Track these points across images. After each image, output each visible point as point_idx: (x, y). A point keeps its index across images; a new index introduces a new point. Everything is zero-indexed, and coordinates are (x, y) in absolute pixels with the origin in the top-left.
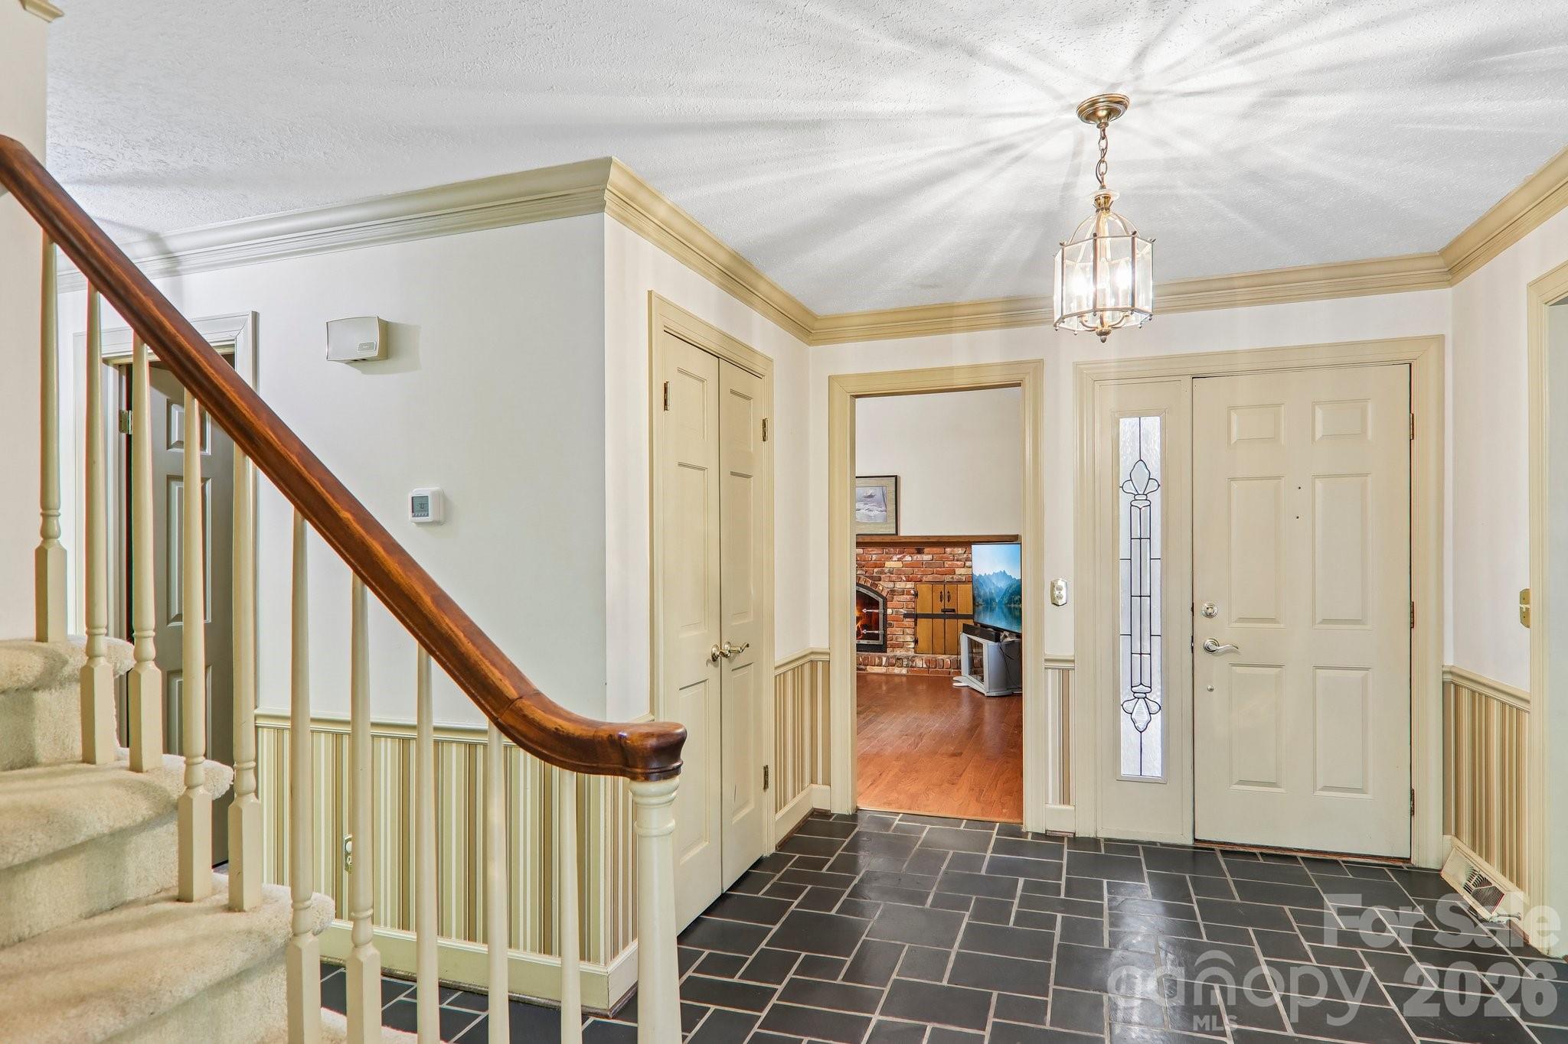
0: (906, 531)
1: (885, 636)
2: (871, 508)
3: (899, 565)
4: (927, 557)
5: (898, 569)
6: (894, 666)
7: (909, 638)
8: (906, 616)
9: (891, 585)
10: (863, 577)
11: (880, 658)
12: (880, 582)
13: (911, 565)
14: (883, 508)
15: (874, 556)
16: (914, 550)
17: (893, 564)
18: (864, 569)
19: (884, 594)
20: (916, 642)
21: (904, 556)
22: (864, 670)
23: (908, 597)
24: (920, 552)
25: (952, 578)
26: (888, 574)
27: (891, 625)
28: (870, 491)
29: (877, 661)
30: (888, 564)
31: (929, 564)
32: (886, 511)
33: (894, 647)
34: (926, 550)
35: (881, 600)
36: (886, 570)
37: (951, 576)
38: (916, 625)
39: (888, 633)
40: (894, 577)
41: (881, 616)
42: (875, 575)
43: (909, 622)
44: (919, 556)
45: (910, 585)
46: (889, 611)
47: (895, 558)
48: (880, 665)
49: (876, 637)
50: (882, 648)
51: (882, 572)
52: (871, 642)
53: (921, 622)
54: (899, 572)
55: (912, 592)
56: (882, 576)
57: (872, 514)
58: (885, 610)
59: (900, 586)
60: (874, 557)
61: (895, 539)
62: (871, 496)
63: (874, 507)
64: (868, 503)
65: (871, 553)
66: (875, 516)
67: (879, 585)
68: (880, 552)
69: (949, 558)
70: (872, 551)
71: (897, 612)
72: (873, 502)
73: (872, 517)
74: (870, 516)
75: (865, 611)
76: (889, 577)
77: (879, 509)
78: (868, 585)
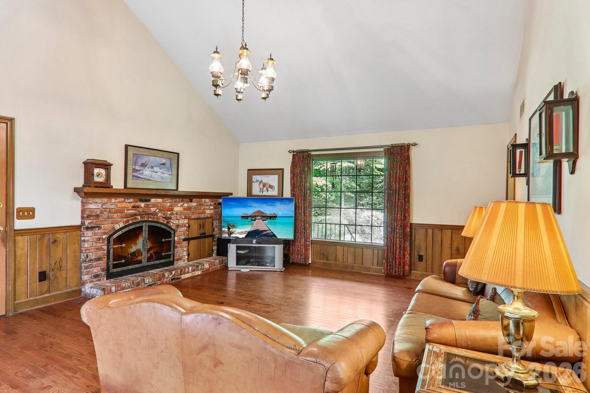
0: (184, 188)
2: (164, 172)
3: (181, 209)
4: (194, 204)
5: (181, 212)
7: (185, 253)
8: (184, 240)
9: (177, 222)
11: (188, 268)
12: (172, 221)
13: (189, 209)
14: (171, 173)
15: (168, 204)
16: (188, 200)
17: (178, 209)
18: (162, 212)
19: (174, 228)
20: (188, 255)
21: (184, 204)
23: (185, 228)
24: (191, 201)
25: (205, 216)
26: (175, 215)
27: (176, 247)
28: (164, 161)
31: (195, 208)
32: (172, 175)
34: (194, 200)
35: (172, 232)
36: (174, 213)
37: (204, 215)
38: (189, 245)
39: (175, 252)
40: (178, 217)
41: (172, 242)
42: (168, 216)
43: (185, 243)
44: (191, 203)
45: (186, 221)
46: (176, 238)
49: (170, 256)
50: (172, 263)
51: (172, 214)
53: (192, 242)
54: (181, 214)
55: (187, 225)
56: (172, 216)
57: (164, 176)
58: (174, 238)
59: (181, 222)
61: (176, 193)
62: (164, 164)
63: (165, 171)
64: (162, 168)
65: (166, 201)
66: (165, 177)
67: (170, 222)
68: (171, 201)
69: (203, 205)
70: (167, 200)
71: (180, 238)
72: (165, 168)
73: (164, 178)
74: (162, 177)
75: (163, 240)
76: (176, 217)
77: (169, 173)
78: (165, 223)
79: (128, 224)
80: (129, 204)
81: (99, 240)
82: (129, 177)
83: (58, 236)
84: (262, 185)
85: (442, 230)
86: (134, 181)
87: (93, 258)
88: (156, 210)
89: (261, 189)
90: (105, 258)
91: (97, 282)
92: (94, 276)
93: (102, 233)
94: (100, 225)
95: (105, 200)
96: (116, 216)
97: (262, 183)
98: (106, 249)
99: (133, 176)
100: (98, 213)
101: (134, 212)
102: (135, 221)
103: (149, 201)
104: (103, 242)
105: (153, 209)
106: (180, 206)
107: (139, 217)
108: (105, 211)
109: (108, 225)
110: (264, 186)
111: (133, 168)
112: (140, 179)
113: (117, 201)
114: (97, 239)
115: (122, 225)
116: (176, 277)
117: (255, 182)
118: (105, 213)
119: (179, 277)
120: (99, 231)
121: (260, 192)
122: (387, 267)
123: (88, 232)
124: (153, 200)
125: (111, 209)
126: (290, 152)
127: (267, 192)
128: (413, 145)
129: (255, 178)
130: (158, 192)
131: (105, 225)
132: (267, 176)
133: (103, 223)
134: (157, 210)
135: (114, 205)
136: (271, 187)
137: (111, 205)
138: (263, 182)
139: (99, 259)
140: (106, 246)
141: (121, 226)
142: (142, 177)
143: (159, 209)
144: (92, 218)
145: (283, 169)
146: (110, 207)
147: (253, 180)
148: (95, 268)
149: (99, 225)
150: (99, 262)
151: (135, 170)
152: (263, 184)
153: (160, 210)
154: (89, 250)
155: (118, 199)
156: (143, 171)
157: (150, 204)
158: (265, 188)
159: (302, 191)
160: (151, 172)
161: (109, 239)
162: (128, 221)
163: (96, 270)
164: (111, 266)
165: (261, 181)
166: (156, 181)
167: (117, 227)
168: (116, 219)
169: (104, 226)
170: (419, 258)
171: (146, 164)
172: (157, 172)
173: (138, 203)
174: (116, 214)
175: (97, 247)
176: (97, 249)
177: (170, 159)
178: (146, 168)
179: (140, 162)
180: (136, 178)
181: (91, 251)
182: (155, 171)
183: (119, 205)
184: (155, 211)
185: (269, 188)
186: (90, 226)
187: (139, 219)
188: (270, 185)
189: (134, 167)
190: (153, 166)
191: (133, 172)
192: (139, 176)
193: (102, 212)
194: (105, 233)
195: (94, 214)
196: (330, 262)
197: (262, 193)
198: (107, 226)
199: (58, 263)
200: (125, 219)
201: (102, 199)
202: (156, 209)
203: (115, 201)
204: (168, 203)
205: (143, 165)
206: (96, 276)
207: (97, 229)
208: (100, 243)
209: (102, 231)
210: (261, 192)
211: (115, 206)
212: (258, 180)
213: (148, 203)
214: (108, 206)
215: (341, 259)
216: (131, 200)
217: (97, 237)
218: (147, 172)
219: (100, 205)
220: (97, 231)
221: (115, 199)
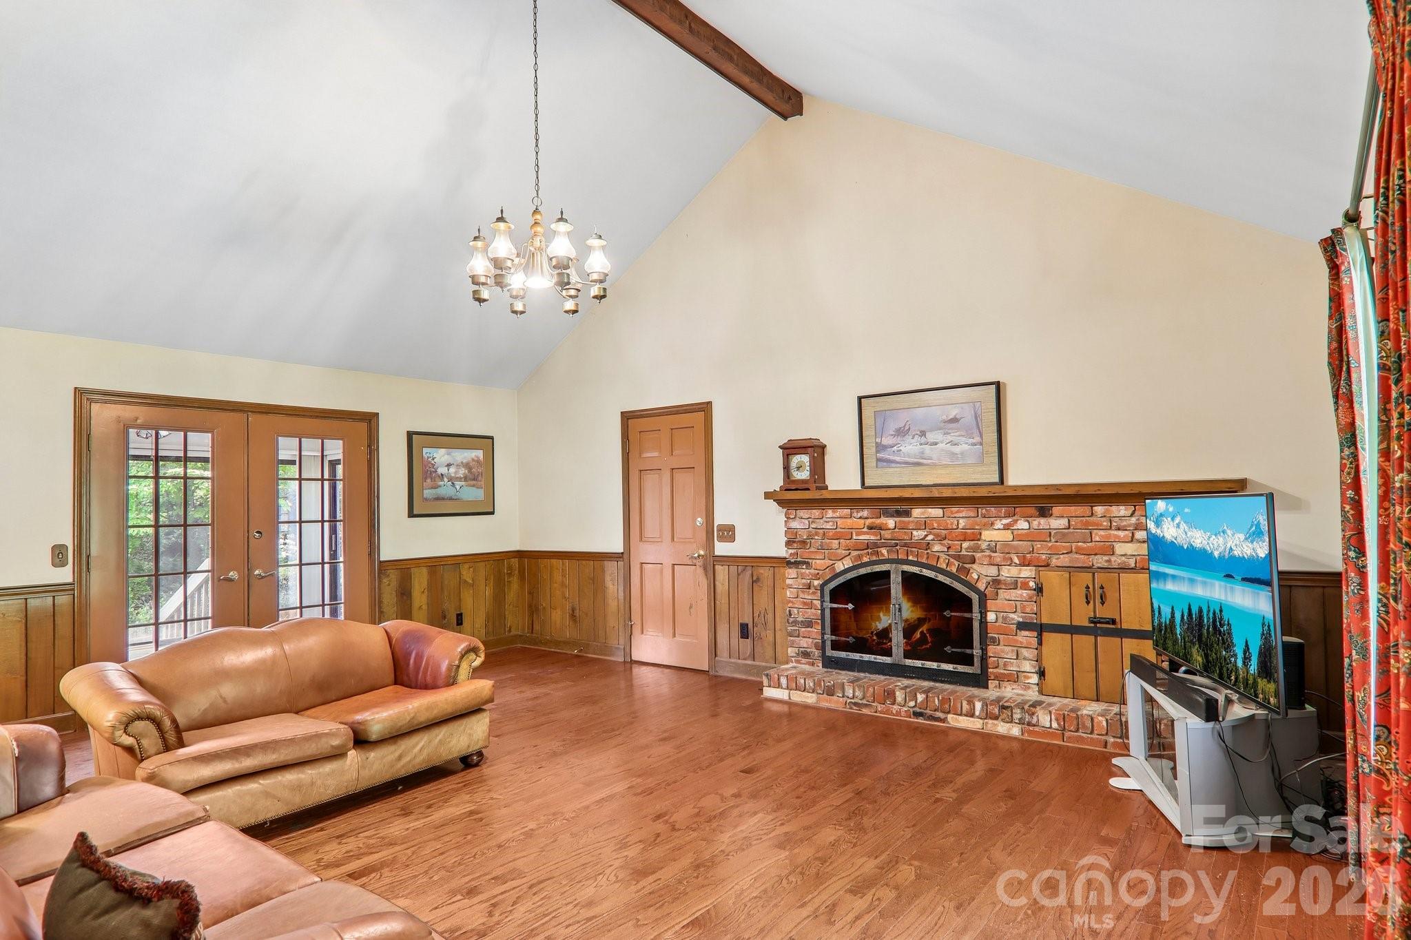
0: (1018, 477)
1: (984, 658)
2: (956, 439)
3: (1007, 535)
4: (1057, 523)
5: (1005, 544)
6: (996, 718)
7: (1027, 666)
8: (1022, 626)
9: (993, 571)
10: (943, 556)
11: (971, 702)
12: (974, 566)
13: (1030, 537)
14: (977, 439)
15: (962, 521)
16: (1032, 511)
17: (995, 534)
18: (945, 542)
19: (981, 586)
20: (1042, 674)
21: (1016, 521)
22: (944, 720)
23: (1025, 593)
24: (1044, 513)
25: (1109, 561)
26: (988, 553)
27: (995, 642)
28: (953, 411)
29: (966, 706)
30: (987, 535)
31: (1062, 535)
32: (981, 444)
33: (1000, 678)
34: (1057, 510)
35: (975, 597)
36: (984, 546)
37: (1106, 558)
38: (1040, 643)
39: (990, 654)
40: (998, 557)
41: (976, 625)
42: (964, 552)
43: (1027, 637)
44: (1043, 521)
45: (1027, 572)
46: (991, 617)
47: (999, 524)
48: (972, 715)
49: (968, 661)
50: (980, 681)
51: (977, 549)
52: (961, 668)
53: (1048, 637)
54: (1007, 549)
55: (1032, 584)
56: (978, 555)
57: (957, 449)
58: (983, 614)
59: (1008, 573)
60: (962, 523)
61: (998, 491)
62: (955, 420)
63: (960, 438)
64: (950, 431)
65: (956, 515)
66: (962, 453)
67: (971, 571)
68: (972, 514)
69: (1101, 525)
70: (957, 512)
71: (1005, 618)
72: (958, 429)
73: (956, 454)
74: (954, 454)
75: (947, 613)
76: (990, 557)
77: (971, 441)
78: (954, 570)
79: (859, 563)
80: (862, 521)
81: (809, 588)
82: (870, 462)
83: (762, 571)
86: (879, 471)
87: (800, 619)
88: (926, 536)
90: (818, 623)
92: (802, 652)
93: (812, 576)
94: (810, 561)
95: (816, 513)
96: (835, 544)
98: (820, 608)
99: (878, 460)
100: (804, 538)
101: (872, 538)
102: (874, 558)
103: (907, 514)
104: (814, 593)
105: (918, 534)
106: (1002, 527)
107: (884, 551)
108: (817, 534)
109: (822, 561)
111: (876, 443)
112: (893, 465)
113: (837, 514)
114: (804, 584)
115: (847, 563)
116: (928, 712)
118: (816, 537)
119: (939, 714)
120: (807, 571)
123: (790, 570)
124: (917, 512)
125: (826, 531)
130: (936, 493)
131: (818, 561)
133: (812, 557)
134: (930, 537)
135: (831, 523)
137: (826, 522)
139: (809, 624)
140: (819, 602)
141: (846, 567)
142: (898, 459)
143: (934, 535)
144: (795, 545)
146: (824, 527)
148: (804, 639)
149: (807, 560)
150: (809, 629)
151: (880, 447)
153: (937, 535)
154: (792, 602)
155: (838, 510)
156: (900, 445)
157: (909, 522)
160: (921, 444)
161: (822, 586)
162: (860, 557)
163: (804, 643)
164: (828, 644)
166: (935, 465)
167: (840, 567)
168: (837, 551)
169: (815, 563)
171: (907, 428)
172: (936, 444)
173: (883, 520)
174: (837, 542)
175: (805, 600)
176: (805, 604)
177: (974, 402)
178: (908, 438)
179: (892, 426)
180: (885, 464)
181: (796, 606)
182: (932, 441)
183: (840, 521)
184: (924, 539)
186: (793, 560)
187: (883, 555)
189: (878, 440)
190: (924, 431)
191: (877, 452)
192: (892, 458)
193: (810, 537)
194: (817, 577)
195: (799, 539)
198: (820, 563)
199: (762, 615)
200: (855, 553)
201: (809, 511)
202: (926, 533)
203: (834, 515)
204: (962, 518)
205: (901, 432)
206: (806, 654)
207: (804, 567)
208: (809, 594)
209: (812, 571)
211: (833, 525)
213: (906, 519)
214: (821, 524)
216: (865, 513)
217: (804, 581)
218: (911, 447)
219: (807, 522)
220: (804, 568)
221: (833, 512)
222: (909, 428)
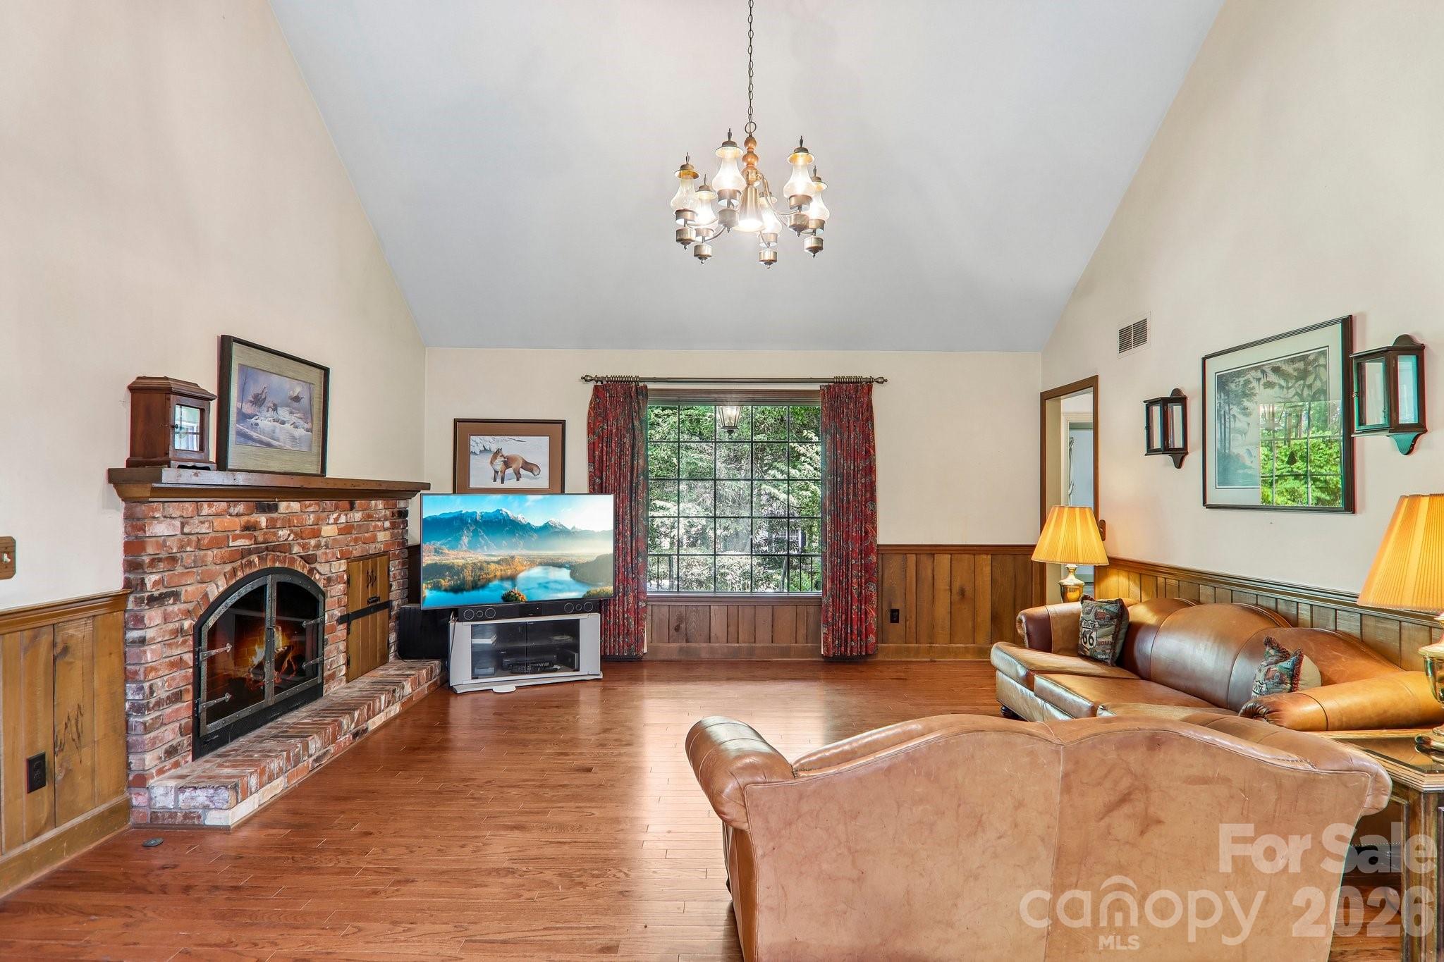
0: (340, 468)
1: (323, 664)
2: (297, 422)
3: (334, 531)
4: (357, 516)
5: (335, 540)
7: (342, 659)
8: (341, 620)
9: (327, 568)
12: (317, 566)
13: (345, 531)
14: (310, 425)
15: (312, 516)
16: (346, 504)
17: (328, 530)
18: (300, 541)
19: (321, 586)
20: (348, 663)
21: (340, 515)
23: (342, 587)
24: (352, 507)
25: (375, 548)
26: (323, 549)
27: (327, 642)
28: (298, 390)
30: (325, 531)
31: (359, 526)
32: (312, 431)
34: (356, 503)
35: (320, 599)
36: (323, 542)
37: (374, 546)
38: (348, 633)
39: (325, 658)
40: (329, 553)
42: (311, 552)
43: (342, 630)
44: (352, 514)
45: (343, 566)
46: (325, 618)
47: (330, 519)
49: (313, 672)
50: (320, 690)
51: (318, 546)
53: (353, 625)
54: (335, 544)
55: (345, 577)
56: (319, 553)
57: (297, 433)
58: (324, 615)
59: (335, 568)
60: (312, 518)
61: (316, 484)
62: (297, 399)
63: (300, 421)
64: (294, 411)
65: (308, 509)
66: (300, 438)
67: (315, 571)
68: (317, 508)
69: (372, 517)
70: (308, 506)
71: (333, 616)
72: (299, 411)
73: (296, 439)
74: (294, 437)
75: (305, 623)
76: (326, 553)
77: (306, 426)
78: (306, 572)
79: (234, 581)
80: (237, 519)
81: (176, 637)
83: (72, 631)
84: (499, 462)
85: (934, 554)
86: (239, 449)
87: (164, 695)
88: (289, 535)
89: (496, 472)
90: (189, 691)
91: (173, 771)
92: (166, 752)
93: (182, 614)
94: (178, 589)
95: (189, 508)
96: (210, 556)
97: (502, 456)
98: (191, 664)
99: (238, 433)
100: (174, 551)
101: (246, 542)
102: (248, 571)
103: (275, 508)
104: (184, 643)
105: (283, 533)
106: (333, 521)
107: (256, 560)
108: (189, 543)
109: (194, 587)
110: (507, 464)
111: (237, 409)
112: (250, 443)
113: (213, 509)
114: (171, 632)
115: (222, 585)
117: (478, 452)
118: (188, 549)
120: (176, 608)
121: (495, 480)
122: (833, 642)
123: (152, 613)
124: (283, 507)
125: (200, 536)
126: (586, 379)
127: (518, 480)
128: (877, 382)
129: (477, 442)
130: (291, 483)
131: (189, 588)
132: (517, 438)
133: (183, 583)
134: (292, 537)
135: (207, 525)
136: (528, 466)
137: (202, 523)
138: (505, 453)
139: (177, 697)
140: (192, 655)
141: (221, 589)
142: (254, 435)
143: (295, 533)
144: (161, 565)
145: (563, 423)
146: (198, 530)
147: (472, 449)
148: (168, 727)
149: (174, 589)
150: (176, 707)
151: (243, 417)
152: (503, 459)
154: (155, 669)
155: (215, 503)
156: (256, 417)
157: (277, 519)
158: (510, 471)
159: (625, 477)
160: (274, 421)
161: (198, 628)
162: (234, 571)
163: (169, 734)
164: (204, 716)
165: (498, 451)
166: (281, 448)
167: (214, 592)
168: (211, 567)
169: (186, 591)
170: (892, 616)
171: (263, 397)
172: (284, 423)
173: (255, 517)
174: (210, 553)
175: (172, 659)
176: (172, 665)
177: (310, 383)
178: (264, 410)
179: (252, 390)
180: (246, 440)
181: (160, 673)
182: (281, 418)
183: (216, 523)
184: (286, 540)
185: (522, 471)
186: (156, 594)
187: (255, 566)
188: (526, 462)
189: (239, 405)
190: (276, 405)
191: (238, 421)
192: (250, 432)
193: (181, 547)
194: (188, 613)
195: (165, 553)
196: (697, 645)
197: (502, 482)
198: (192, 591)
199: (73, 722)
200: (228, 568)
201: (181, 504)
202: (289, 532)
203: (210, 512)
204: (310, 513)
205: (258, 401)
206: (171, 752)
207: (171, 601)
208: (177, 645)
209: (183, 607)
210: (499, 481)
211: (209, 527)
212: (488, 448)
213: (274, 515)
214: (195, 527)
215: (723, 635)
216: (241, 508)
217: (171, 626)
218: (266, 422)
219: (178, 523)
220: (170, 606)
221: (209, 506)
222: (265, 398)
